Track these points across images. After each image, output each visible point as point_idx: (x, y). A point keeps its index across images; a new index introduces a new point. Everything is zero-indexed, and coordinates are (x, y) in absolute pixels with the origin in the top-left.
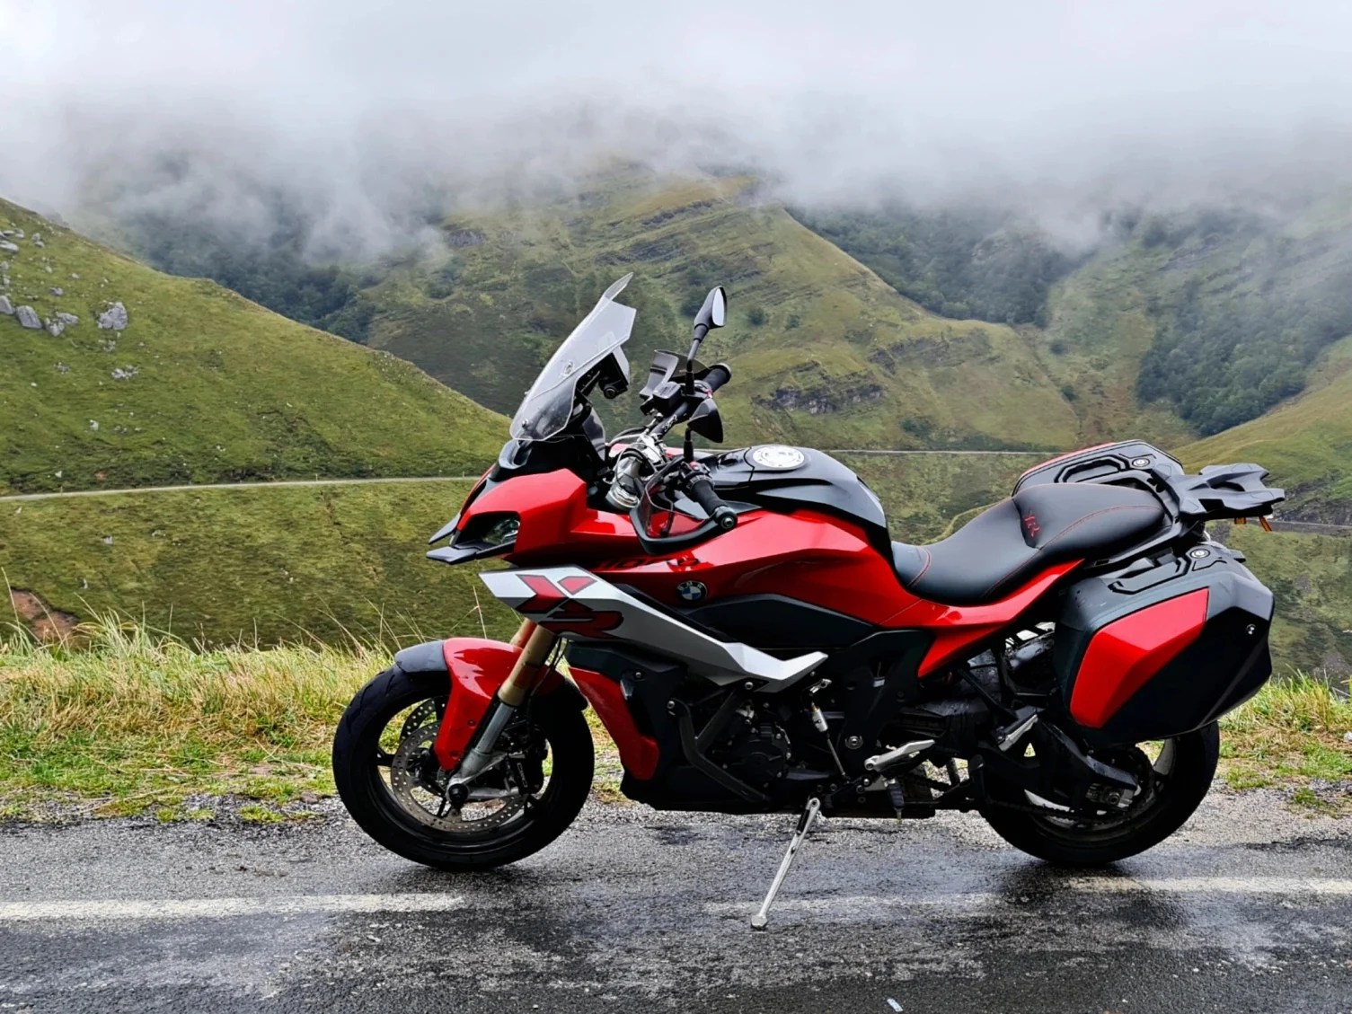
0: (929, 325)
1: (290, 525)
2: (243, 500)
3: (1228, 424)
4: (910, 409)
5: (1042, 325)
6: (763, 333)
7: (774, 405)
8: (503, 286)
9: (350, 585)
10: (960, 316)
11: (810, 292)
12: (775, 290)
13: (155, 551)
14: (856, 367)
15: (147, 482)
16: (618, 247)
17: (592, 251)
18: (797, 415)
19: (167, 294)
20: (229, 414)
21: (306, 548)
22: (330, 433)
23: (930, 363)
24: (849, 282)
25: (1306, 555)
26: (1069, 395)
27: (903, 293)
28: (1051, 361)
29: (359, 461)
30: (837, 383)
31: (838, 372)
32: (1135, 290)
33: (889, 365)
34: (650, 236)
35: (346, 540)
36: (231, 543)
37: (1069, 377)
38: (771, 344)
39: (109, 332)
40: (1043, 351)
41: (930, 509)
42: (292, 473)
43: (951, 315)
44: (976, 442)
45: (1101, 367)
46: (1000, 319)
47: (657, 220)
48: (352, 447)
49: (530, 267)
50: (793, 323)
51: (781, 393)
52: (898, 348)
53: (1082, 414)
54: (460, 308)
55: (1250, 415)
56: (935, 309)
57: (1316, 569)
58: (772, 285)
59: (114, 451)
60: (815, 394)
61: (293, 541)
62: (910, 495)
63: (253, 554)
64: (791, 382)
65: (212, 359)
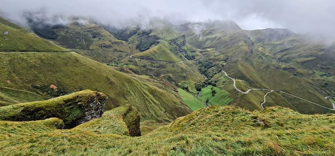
0: (117, 40)
1: (29, 57)
2: (23, 54)
3: (143, 51)
4: (115, 48)
5: (128, 41)
6: (100, 40)
7: (101, 47)
8: (73, 34)
9: (36, 63)
10: (120, 40)
11: (106, 37)
12: (102, 36)
13: (9, 59)
14: (109, 44)
15: (9, 51)
16: (85, 31)
17: (83, 31)
18: (103, 48)
19: (15, 31)
20: (22, 45)
21: (30, 59)
22: (36, 47)
23: (117, 44)
24: (109, 36)
25: (148, 63)
26: (130, 48)
27: (115, 37)
28: (128, 45)
29: (39, 50)
30: (107, 45)
31: (108, 44)
32: (136, 39)
33: (113, 44)
34: (89, 30)
35: (36, 58)
36: (20, 58)
37: (130, 46)
38: (101, 41)
39: (5, 35)
40: (128, 44)
41: (116, 57)
42: (30, 51)
43: (119, 40)
44: (121, 51)
45: (133, 45)
46: (124, 40)
47: (90, 28)
48: (38, 49)
49: (76, 32)
50: (104, 39)
51: (102, 46)
52: (114, 42)
53: (131, 49)
54: (68, 35)
55: (145, 50)
56: (118, 39)
57: (148, 64)
58: (101, 36)
59: (5, 48)
60: (105, 46)
61: (29, 58)
62: (114, 56)
63: (23, 60)
64: (103, 45)
65: (20, 39)
